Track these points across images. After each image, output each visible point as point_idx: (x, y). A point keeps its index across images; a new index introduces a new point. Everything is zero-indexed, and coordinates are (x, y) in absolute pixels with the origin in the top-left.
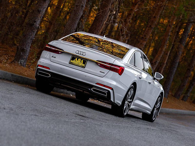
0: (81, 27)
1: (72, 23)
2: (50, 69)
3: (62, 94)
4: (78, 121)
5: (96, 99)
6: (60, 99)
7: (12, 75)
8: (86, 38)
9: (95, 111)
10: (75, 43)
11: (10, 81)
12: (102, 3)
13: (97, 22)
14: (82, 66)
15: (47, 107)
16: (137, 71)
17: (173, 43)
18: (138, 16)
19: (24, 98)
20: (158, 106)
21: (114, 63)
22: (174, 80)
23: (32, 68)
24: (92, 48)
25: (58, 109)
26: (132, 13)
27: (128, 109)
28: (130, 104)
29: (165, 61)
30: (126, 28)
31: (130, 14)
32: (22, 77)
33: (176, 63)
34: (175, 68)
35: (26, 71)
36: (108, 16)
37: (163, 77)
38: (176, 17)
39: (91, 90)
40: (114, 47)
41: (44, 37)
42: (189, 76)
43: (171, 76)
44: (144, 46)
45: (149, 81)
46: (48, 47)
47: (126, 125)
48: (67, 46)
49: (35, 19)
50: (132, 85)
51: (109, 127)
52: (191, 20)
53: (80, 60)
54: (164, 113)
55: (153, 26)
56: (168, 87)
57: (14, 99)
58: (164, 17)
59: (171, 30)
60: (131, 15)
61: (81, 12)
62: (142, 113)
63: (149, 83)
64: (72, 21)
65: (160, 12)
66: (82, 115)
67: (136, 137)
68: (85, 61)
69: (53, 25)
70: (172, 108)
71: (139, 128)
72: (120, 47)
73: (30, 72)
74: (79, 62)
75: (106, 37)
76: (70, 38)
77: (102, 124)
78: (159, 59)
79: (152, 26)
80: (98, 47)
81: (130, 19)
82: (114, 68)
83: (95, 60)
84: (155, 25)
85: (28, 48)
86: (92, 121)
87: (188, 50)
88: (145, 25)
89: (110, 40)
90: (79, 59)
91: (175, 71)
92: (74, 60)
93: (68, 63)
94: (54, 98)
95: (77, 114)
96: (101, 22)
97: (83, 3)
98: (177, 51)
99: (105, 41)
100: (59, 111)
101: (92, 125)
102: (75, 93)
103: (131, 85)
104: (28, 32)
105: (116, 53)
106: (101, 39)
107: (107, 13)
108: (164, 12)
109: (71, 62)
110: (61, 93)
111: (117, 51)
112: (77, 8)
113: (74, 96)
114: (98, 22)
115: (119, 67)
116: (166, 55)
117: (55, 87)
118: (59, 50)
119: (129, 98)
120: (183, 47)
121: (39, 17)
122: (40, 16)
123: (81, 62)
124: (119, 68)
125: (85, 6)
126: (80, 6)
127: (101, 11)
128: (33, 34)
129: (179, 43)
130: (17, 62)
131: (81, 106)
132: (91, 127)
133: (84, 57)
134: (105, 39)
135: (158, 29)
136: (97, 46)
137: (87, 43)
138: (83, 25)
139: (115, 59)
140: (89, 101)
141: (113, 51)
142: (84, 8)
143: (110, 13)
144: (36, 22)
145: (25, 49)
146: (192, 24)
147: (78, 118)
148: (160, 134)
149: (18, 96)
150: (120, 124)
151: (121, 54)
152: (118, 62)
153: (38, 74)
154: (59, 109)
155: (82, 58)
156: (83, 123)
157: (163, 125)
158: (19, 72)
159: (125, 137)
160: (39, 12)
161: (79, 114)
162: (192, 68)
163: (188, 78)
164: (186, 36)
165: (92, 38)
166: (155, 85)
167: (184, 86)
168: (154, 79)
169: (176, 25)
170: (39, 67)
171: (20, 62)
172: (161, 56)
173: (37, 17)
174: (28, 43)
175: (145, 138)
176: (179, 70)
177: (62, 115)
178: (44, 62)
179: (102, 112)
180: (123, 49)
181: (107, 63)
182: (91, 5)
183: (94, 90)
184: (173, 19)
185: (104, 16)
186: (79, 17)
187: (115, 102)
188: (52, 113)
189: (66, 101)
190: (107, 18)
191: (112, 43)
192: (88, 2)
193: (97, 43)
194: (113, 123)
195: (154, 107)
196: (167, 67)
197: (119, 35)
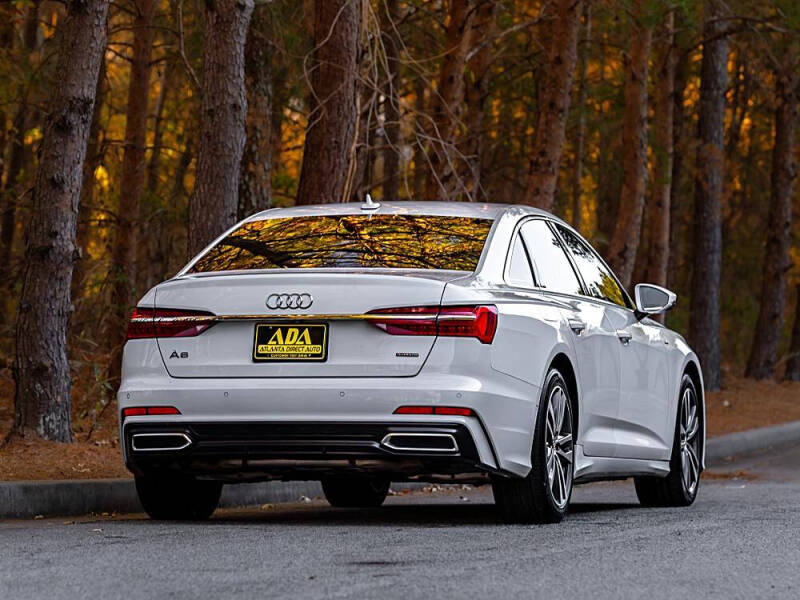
0: (258, 202)
1: (214, 189)
2: (180, 413)
3: (265, 506)
4: (365, 586)
5: (416, 477)
6: (263, 527)
7: (26, 489)
8: (291, 231)
9: (428, 529)
10: (253, 266)
11: (26, 516)
12: (318, 68)
13: (321, 155)
14: (313, 355)
15: (215, 570)
16: (552, 304)
17: (671, 150)
18: (486, 81)
19: (107, 564)
20: (692, 427)
21: (447, 301)
22: (724, 310)
23: (101, 439)
24: (331, 265)
25: (264, 567)
26: (455, 75)
27: (569, 481)
28: (567, 455)
29: (659, 237)
30: (450, 143)
31: (451, 80)
32: (69, 487)
33: (712, 229)
34: (712, 252)
35: (81, 454)
36: (358, 118)
37: (672, 296)
38: (650, 33)
39: (382, 446)
40: (426, 233)
41: (113, 294)
42: (786, 270)
43: (708, 292)
44: (552, 199)
45: (619, 332)
46: (143, 320)
47: (581, 546)
48: (222, 289)
49: (50, 225)
50: (554, 371)
51: (510, 574)
52: (717, 25)
53: (296, 331)
54: (729, 458)
55: (565, 102)
56: (708, 344)
57: (60, 580)
58: (600, 50)
59: (646, 95)
60: (455, 79)
61: (236, 134)
62: (632, 480)
63: (621, 339)
64: (212, 186)
65: (575, 30)
66: (376, 560)
67: (637, 578)
68: (319, 329)
69: (137, 231)
70: (756, 427)
71: (639, 543)
72: (450, 225)
73: (99, 454)
74: (292, 342)
75: (374, 200)
76: (221, 254)
77: (474, 569)
78: (635, 234)
79: (561, 104)
80: (354, 255)
81: (454, 99)
82: (453, 320)
83: (360, 310)
84: (570, 93)
85: (60, 355)
86: (429, 571)
87: (742, 159)
88: (528, 109)
89: (399, 210)
90: (290, 331)
91: (716, 267)
92: (270, 342)
93: (248, 361)
94: (234, 531)
95: (354, 563)
96: (336, 151)
97: (235, 94)
98: (701, 177)
99: (379, 220)
100: (272, 570)
101: (434, 587)
102: (319, 483)
103: (549, 370)
104: (37, 289)
105: (441, 256)
106: (359, 216)
107: (351, 103)
108: (593, 30)
109: (258, 355)
110: (262, 501)
111: (444, 245)
112: (216, 119)
113: (322, 501)
114: (323, 156)
115: (471, 308)
116: (660, 209)
117: (226, 487)
118: (193, 318)
119: (559, 430)
120: (717, 150)
121: (64, 209)
122: (70, 204)
123: (303, 339)
124: (475, 313)
125: (245, 104)
126: (225, 110)
127: (321, 103)
128: (60, 289)
129: (700, 142)
130: (31, 431)
131: (361, 528)
132: (431, 595)
133: (310, 313)
134: (374, 212)
135: (590, 108)
136: (349, 251)
137: (304, 252)
138: (265, 191)
139: (443, 284)
140: (388, 501)
141: (423, 250)
142: (243, 113)
143: (362, 105)
144: (56, 233)
145: (47, 363)
146: (725, 43)
147: (363, 575)
148: (739, 541)
149: (75, 565)
150: (553, 550)
151: (464, 252)
152: (459, 289)
153: (135, 449)
154: (268, 565)
155: (302, 321)
156: (392, 589)
157: (739, 504)
158: (52, 471)
159: (593, 591)
160: (57, 185)
161: (365, 560)
162: (787, 232)
163: (782, 278)
164: (716, 103)
165: (317, 224)
166: (652, 341)
167: (776, 316)
168: (639, 316)
169: (659, 69)
170: (129, 419)
171: (43, 427)
172: (639, 220)
173: (57, 213)
174: (52, 336)
175: (678, 572)
176: (734, 256)
177: (292, 583)
178: (143, 389)
179: (461, 525)
180: (466, 228)
181: (417, 308)
182: (270, 92)
183: (393, 440)
184: (640, 45)
185: (342, 123)
186: (237, 157)
187: (502, 466)
188: (244, 588)
189: (289, 527)
190: (357, 125)
191: (410, 218)
192: (254, 84)
193: (345, 239)
194: (523, 554)
195: (678, 437)
196: (681, 262)
197: (431, 184)
